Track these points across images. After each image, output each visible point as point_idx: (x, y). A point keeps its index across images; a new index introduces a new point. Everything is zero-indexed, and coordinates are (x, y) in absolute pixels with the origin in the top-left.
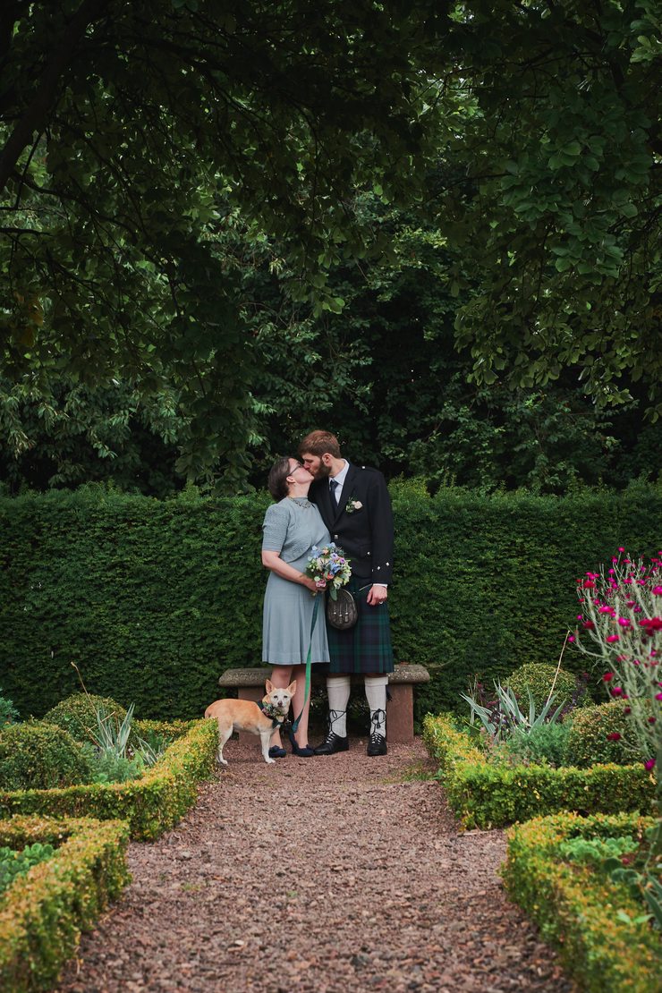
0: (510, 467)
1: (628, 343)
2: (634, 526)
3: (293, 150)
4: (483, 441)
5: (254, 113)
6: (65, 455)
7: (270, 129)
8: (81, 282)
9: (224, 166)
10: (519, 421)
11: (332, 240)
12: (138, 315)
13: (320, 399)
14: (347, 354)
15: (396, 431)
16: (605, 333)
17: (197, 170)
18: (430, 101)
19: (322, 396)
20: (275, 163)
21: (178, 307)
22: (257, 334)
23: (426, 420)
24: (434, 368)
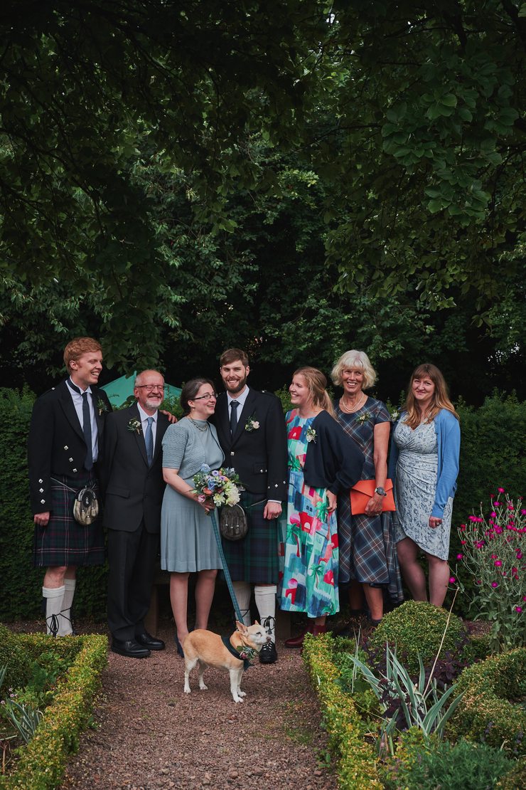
0: (354, 342)
1: (458, 263)
2: (492, 442)
3: (199, 101)
4: (335, 324)
5: (170, 71)
6: (30, 327)
7: (182, 84)
8: (28, 202)
9: (145, 113)
10: (362, 310)
11: (229, 175)
12: (74, 229)
13: (219, 292)
14: (239, 259)
15: (273, 315)
16: (440, 254)
17: (123, 116)
18: (310, 66)
19: (221, 290)
20: (185, 111)
21: (101, 227)
22: (174, 242)
23: (295, 307)
24: (302, 270)
